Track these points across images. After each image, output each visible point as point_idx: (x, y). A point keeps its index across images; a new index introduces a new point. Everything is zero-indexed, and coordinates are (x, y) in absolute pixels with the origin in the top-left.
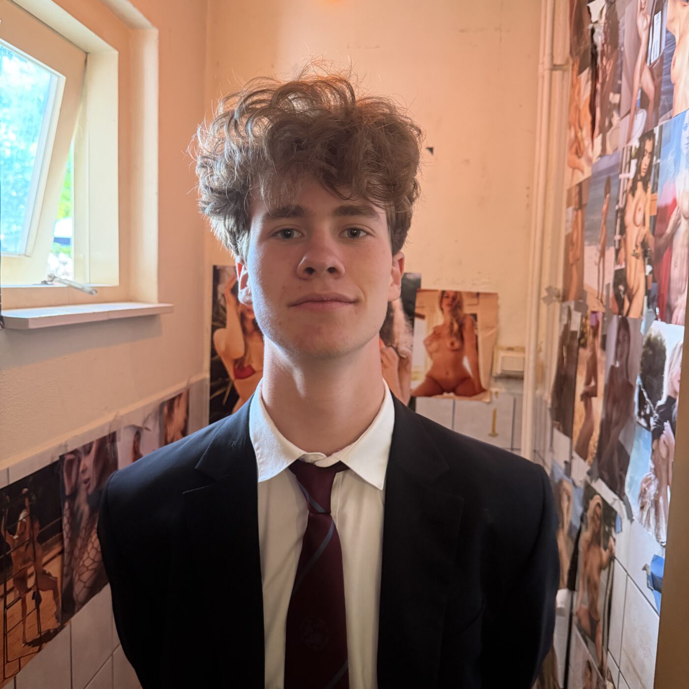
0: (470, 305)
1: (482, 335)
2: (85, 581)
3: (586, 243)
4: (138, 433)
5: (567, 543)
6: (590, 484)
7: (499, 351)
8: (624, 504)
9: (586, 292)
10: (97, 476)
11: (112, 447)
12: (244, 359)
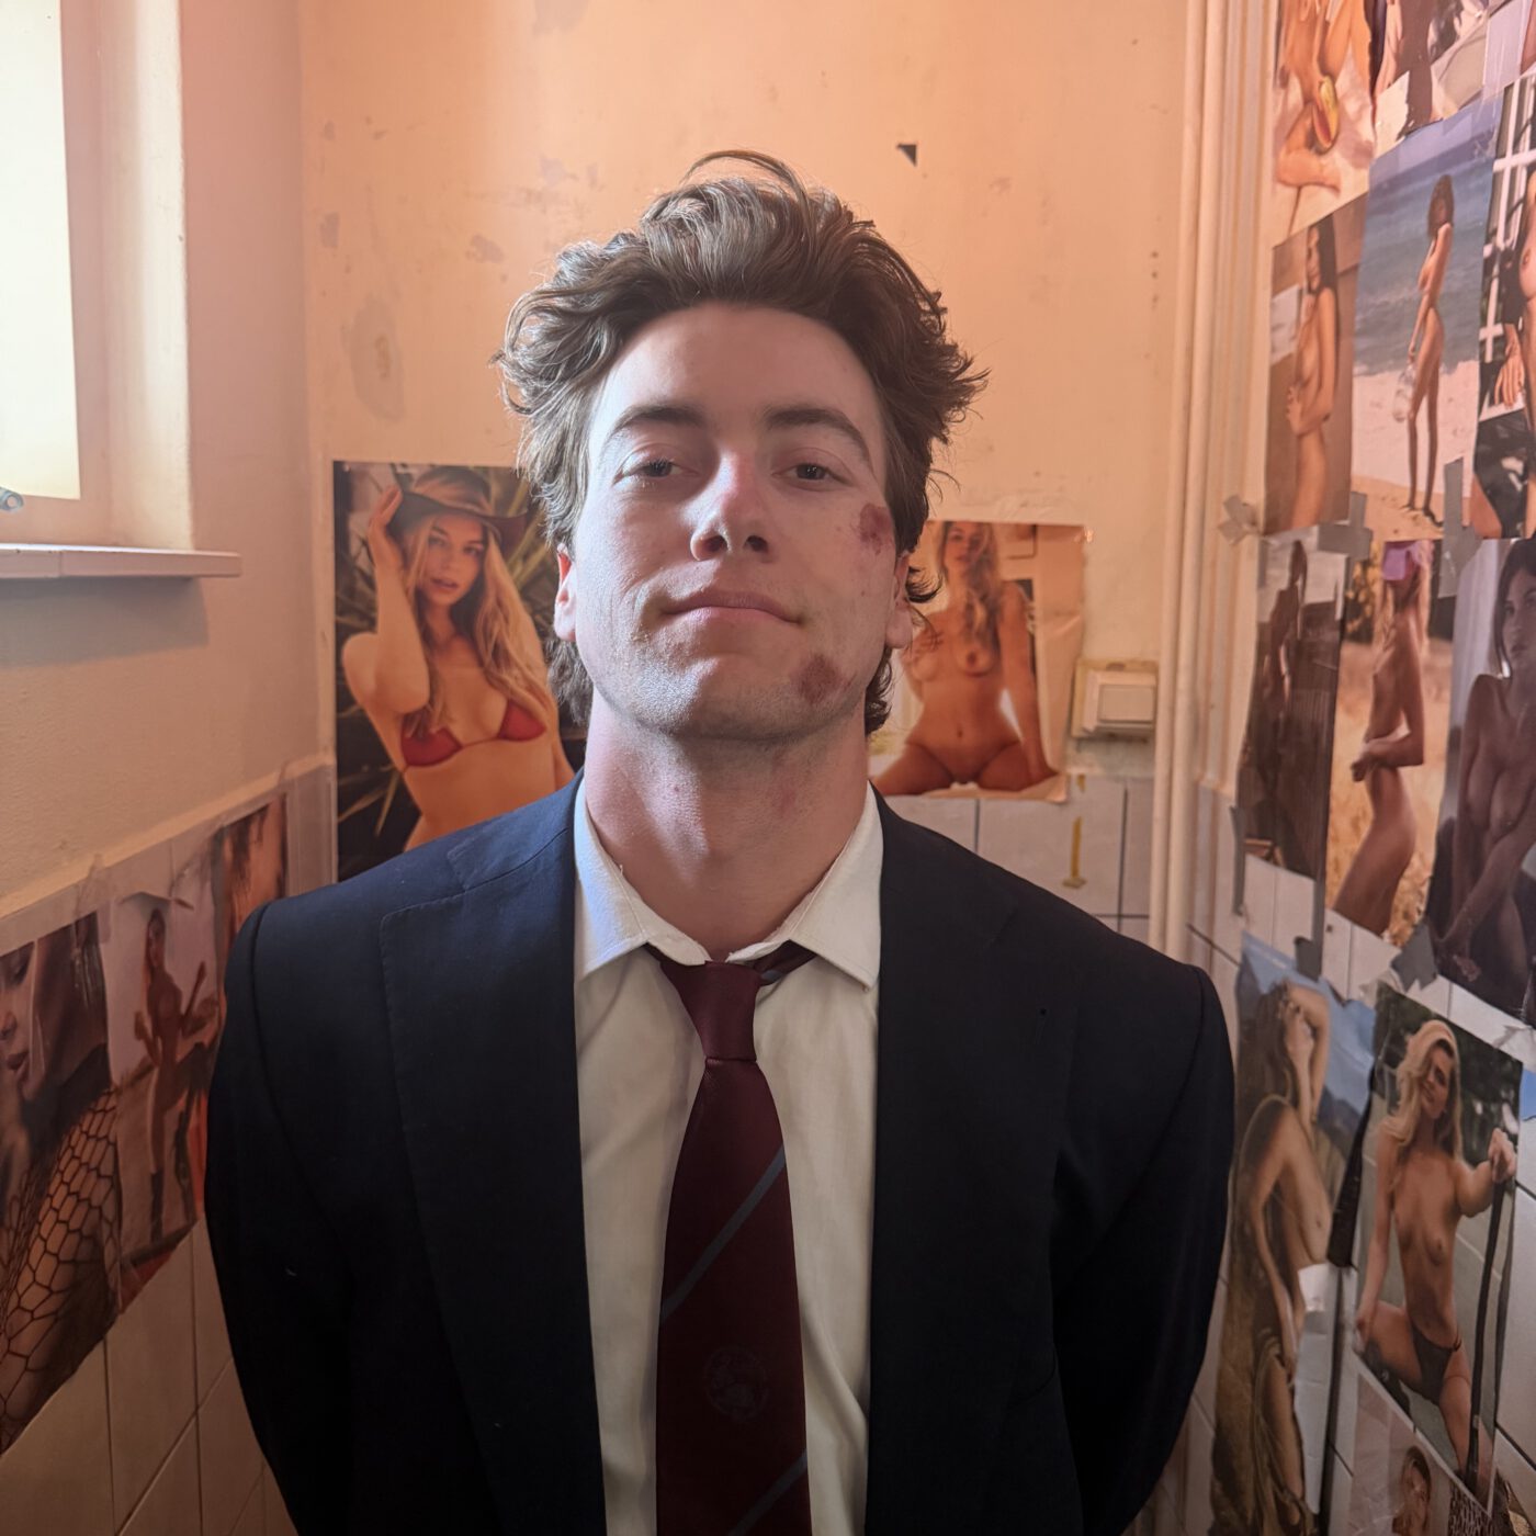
1: (1045, 636)
2: (26, 1352)
4: (156, 916)
6: (1402, 992)
7: (1092, 673)
9: (1364, 495)
10: (48, 1043)
11: (86, 957)
12: (428, 712)
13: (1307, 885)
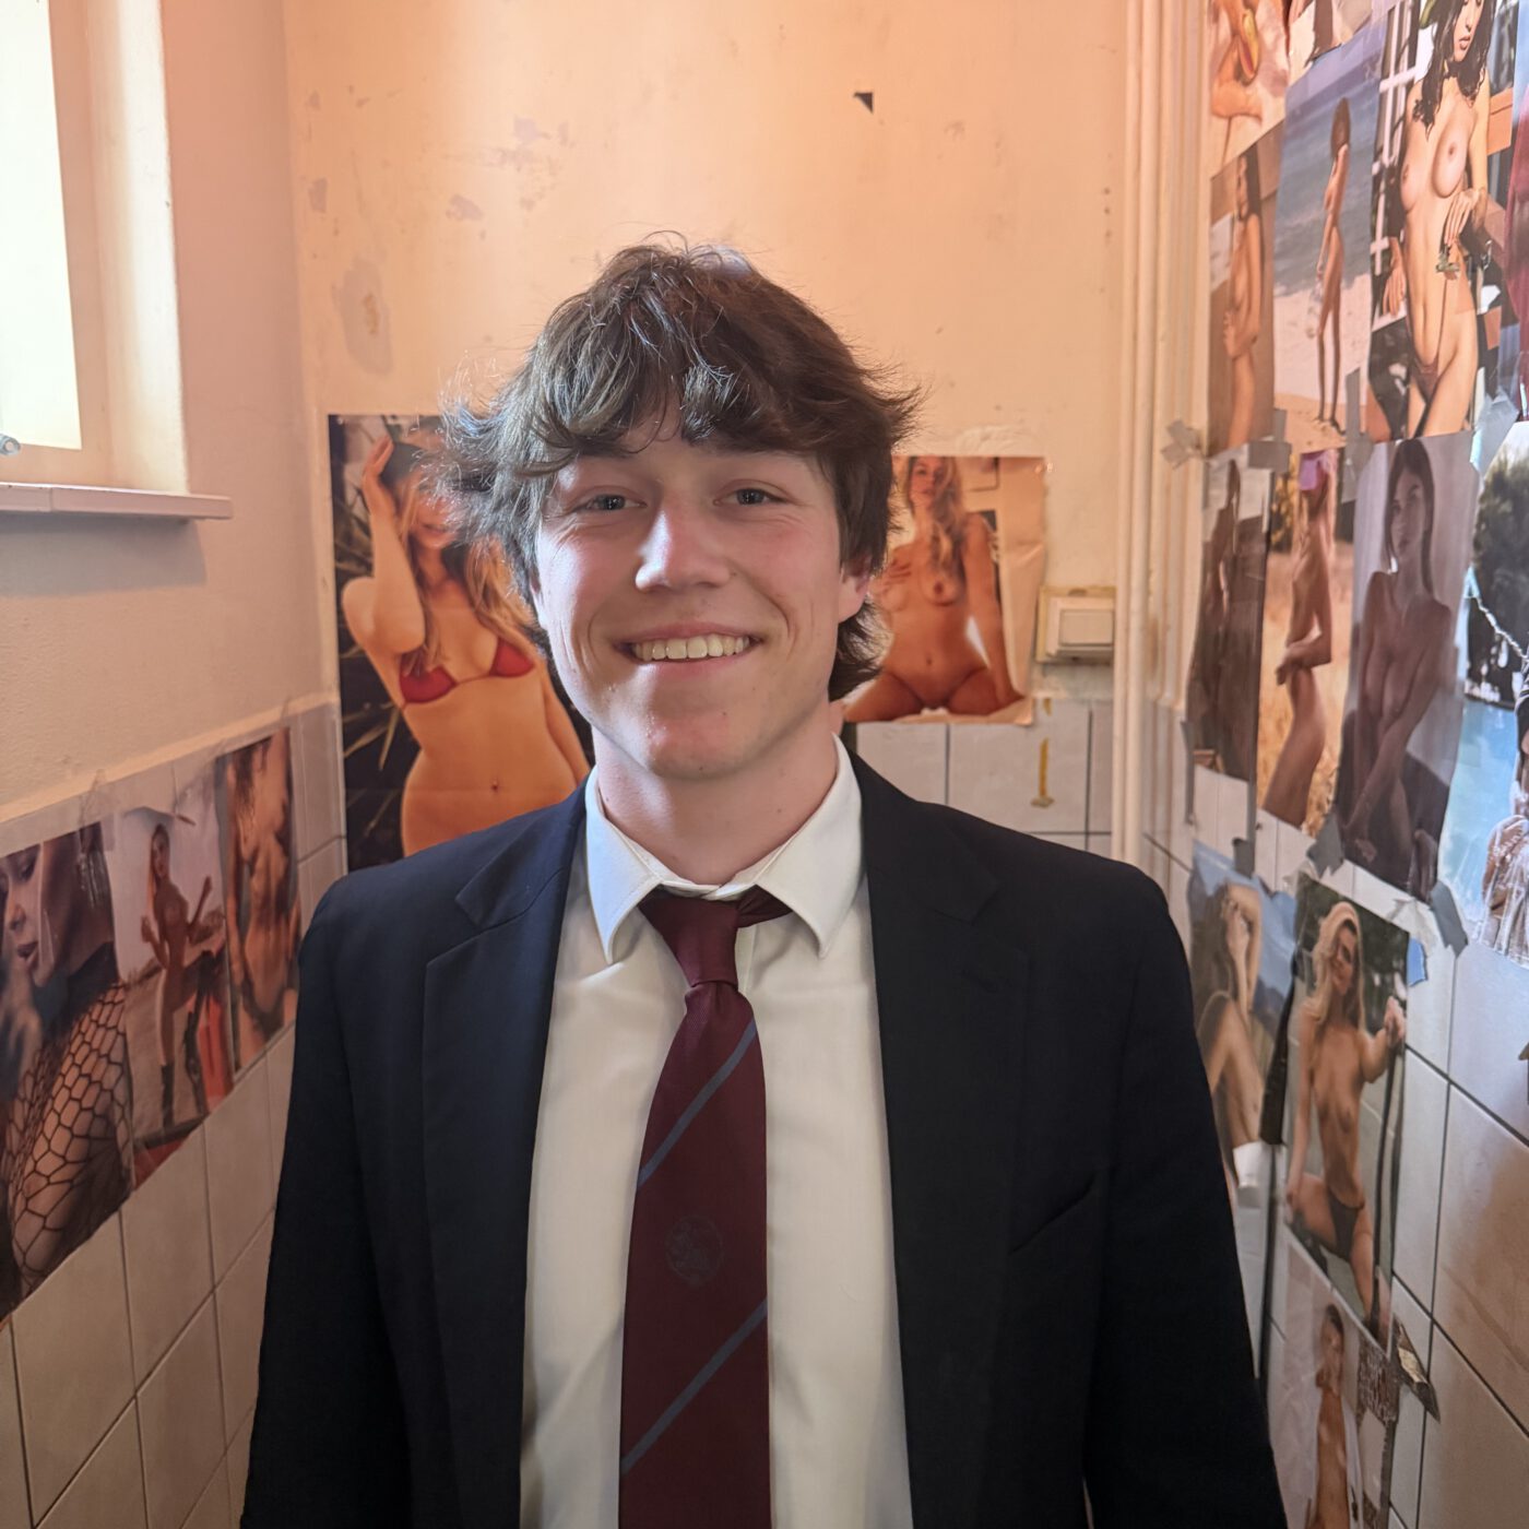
1: (1009, 562)
2: (43, 1212)
6: (1317, 879)
7: (1053, 599)
8: (1432, 909)
9: (1285, 412)
10: (56, 936)
11: (91, 863)
12: (424, 652)
13: (1241, 787)
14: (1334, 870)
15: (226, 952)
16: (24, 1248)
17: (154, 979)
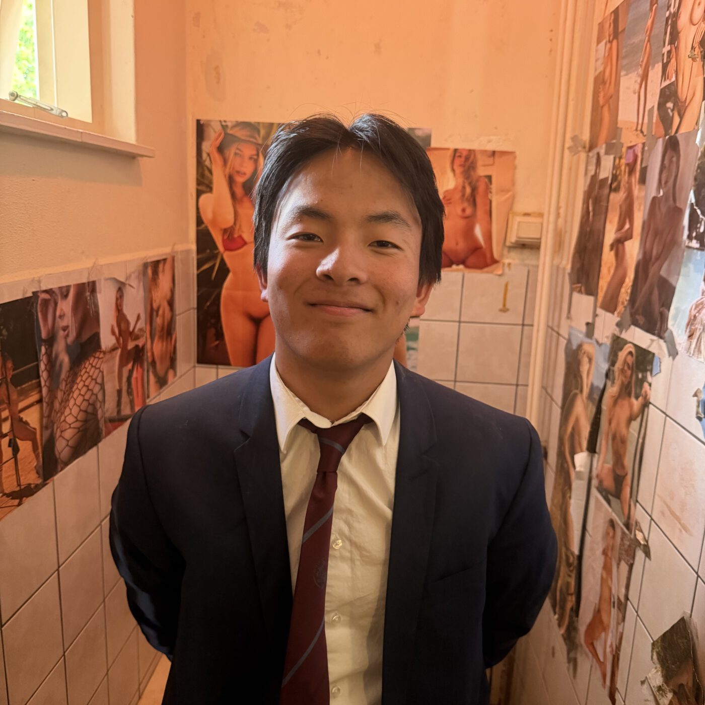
0: (484, 166)
1: (496, 199)
2: (68, 438)
3: (623, 73)
4: (121, 289)
5: (586, 408)
6: (619, 335)
7: (515, 217)
8: (665, 342)
9: (622, 128)
10: (77, 325)
11: (92, 297)
12: (233, 228)
13: (592, 298)
14: (626, 331)
15: (146, 346)
16: (60, 451)
17: (115, 352)
